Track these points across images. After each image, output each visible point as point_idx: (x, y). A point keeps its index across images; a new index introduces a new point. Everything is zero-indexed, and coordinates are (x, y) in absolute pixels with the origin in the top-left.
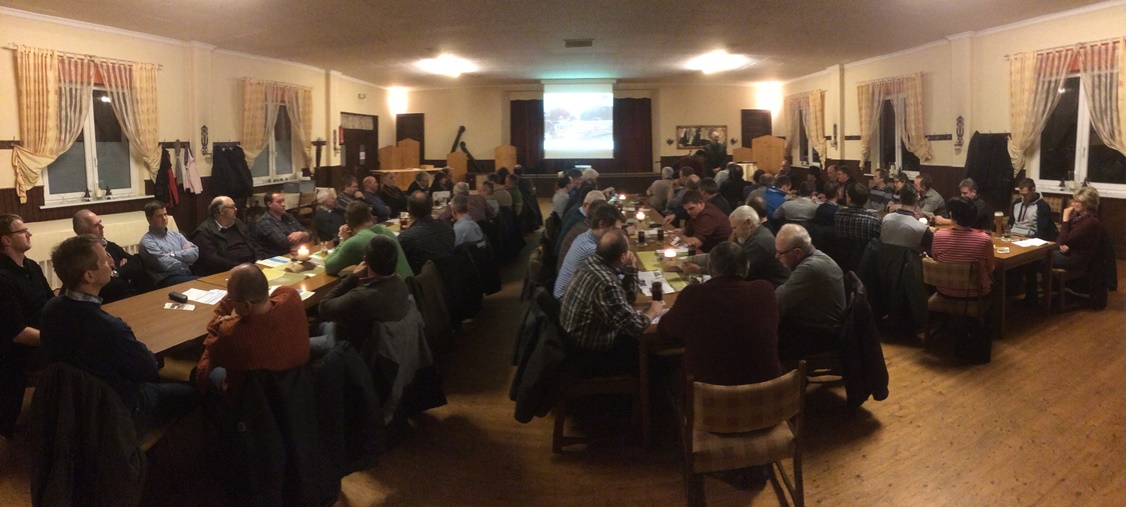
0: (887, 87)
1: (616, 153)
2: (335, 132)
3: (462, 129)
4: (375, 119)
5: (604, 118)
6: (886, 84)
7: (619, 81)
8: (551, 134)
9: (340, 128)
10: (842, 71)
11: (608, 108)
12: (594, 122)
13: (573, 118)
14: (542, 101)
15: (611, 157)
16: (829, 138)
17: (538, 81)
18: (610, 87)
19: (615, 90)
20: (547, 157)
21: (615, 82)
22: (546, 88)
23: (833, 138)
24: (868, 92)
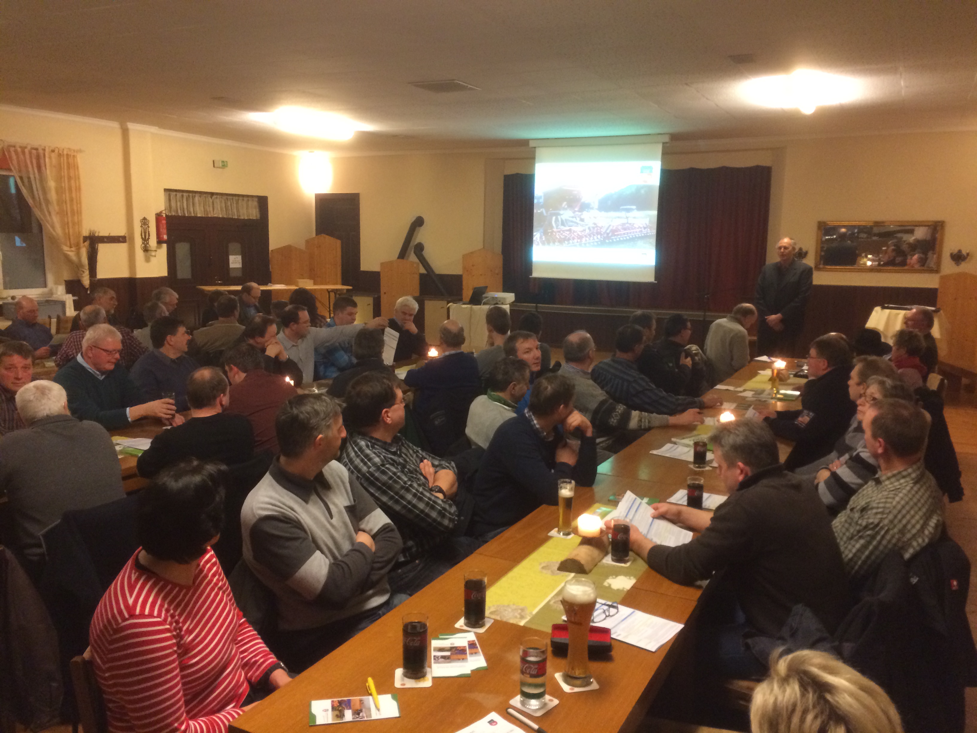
1: (659, 270)
2: (145, 222)
3: (419, 222)
4: (263, 202)
5: (642, 206)
7: (675, 137)
8: (545, 233)
9: (158, 217)
11: (650, 188)
12: (623, 214)
13: (584, 207)
14: (534, 175)
15: (650, 278)
17: (524, 143)
18: (659, 149)
19: (666, 154)
20: (536, 274)
21: (666, 139)
22: (540, 153)
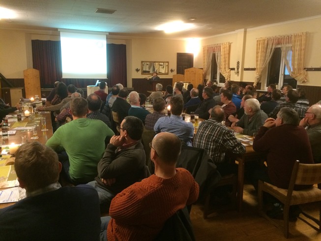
0: (279, 41)
1: (108, 75)
6: (279, 39)
7: (110, 33)
10: (245, 32)
14: (60, 41)
15: (105, 78)
16: (233, 69)
17: (56, 29)
18: (105, 37)
20: (64, 77)
21: (107, 34)
22: (62, 34)
23: (236, 69)
24: (264, 44)
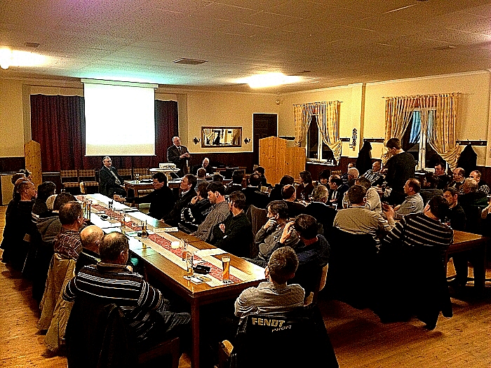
10: (364, 87)
16: (346, 140)
